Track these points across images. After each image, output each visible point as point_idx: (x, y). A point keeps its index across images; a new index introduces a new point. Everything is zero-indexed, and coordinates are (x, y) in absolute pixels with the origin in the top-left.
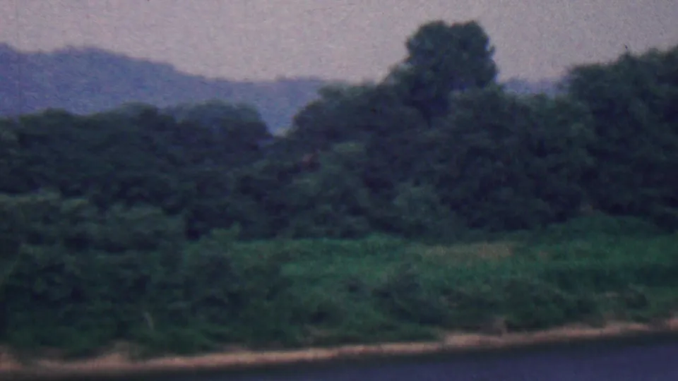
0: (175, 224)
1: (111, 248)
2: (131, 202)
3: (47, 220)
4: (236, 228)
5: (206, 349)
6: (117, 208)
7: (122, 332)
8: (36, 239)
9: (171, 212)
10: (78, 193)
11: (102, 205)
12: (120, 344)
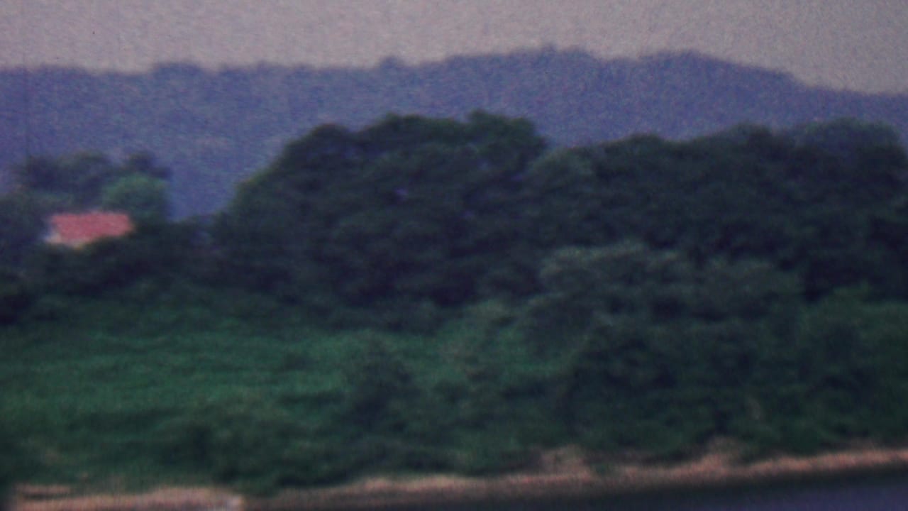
0: (791, 282)
1: (709, 315)
2: (736, 253)
3: (629, 280)
4: (865, 287)
5: (828, 447)
6: (717, 263)
7: (721, 425)
8: (615, 306)
9: (786, 266)
10: (667, 244)
11: (698, 258)
12: (720, 441)
